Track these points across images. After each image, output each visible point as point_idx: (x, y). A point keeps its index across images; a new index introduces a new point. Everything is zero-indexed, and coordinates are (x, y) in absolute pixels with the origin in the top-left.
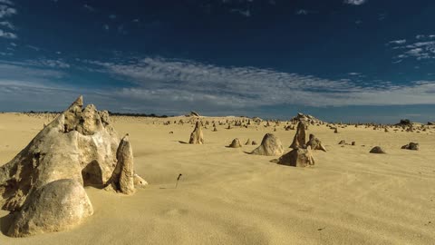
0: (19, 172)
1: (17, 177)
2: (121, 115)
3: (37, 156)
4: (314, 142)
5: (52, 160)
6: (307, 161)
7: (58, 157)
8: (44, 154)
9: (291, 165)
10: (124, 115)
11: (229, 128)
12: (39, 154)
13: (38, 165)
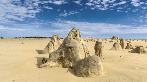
0: (63, 54)
1: (63, 55)
2: (47, 38)
3: (70, 48)
4: (130, 46)
5: (77, 49)
6: (144, 52)
7: (79, 48)
8: (73, 47)
9: (137, 53)
10: (48, 38)
11: (88, 42)
12: (71, 47)
13: (72, 51)
